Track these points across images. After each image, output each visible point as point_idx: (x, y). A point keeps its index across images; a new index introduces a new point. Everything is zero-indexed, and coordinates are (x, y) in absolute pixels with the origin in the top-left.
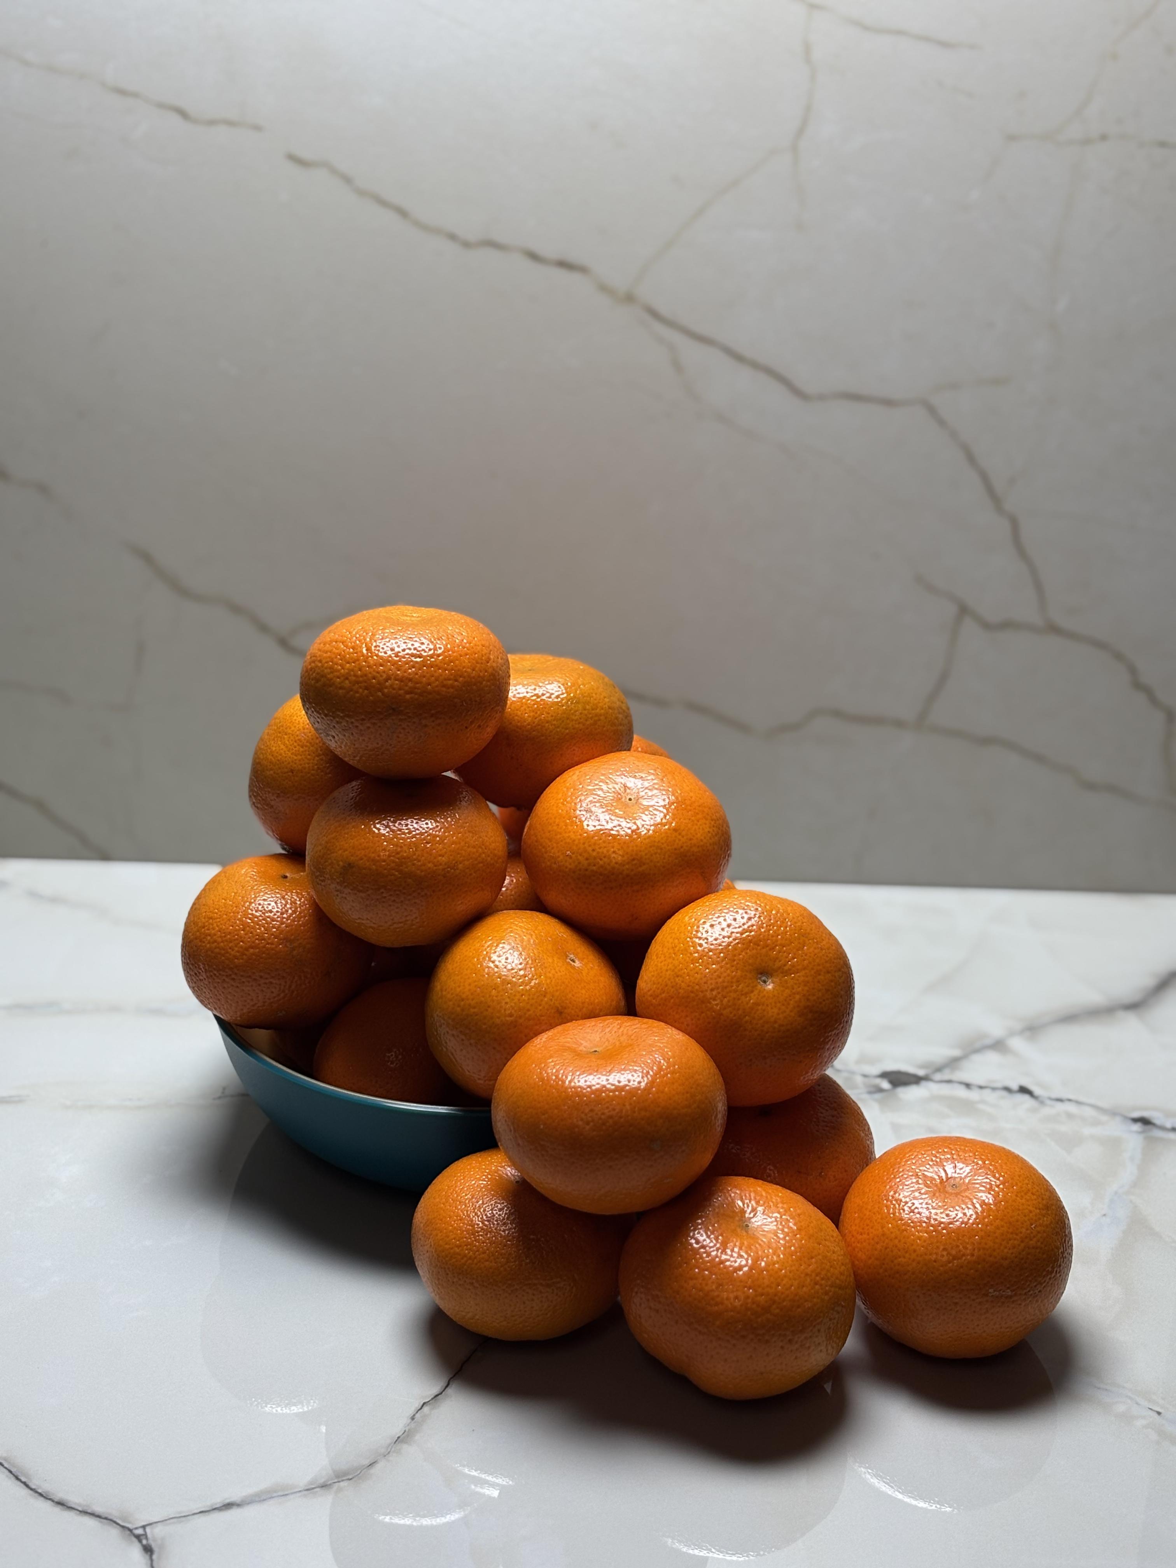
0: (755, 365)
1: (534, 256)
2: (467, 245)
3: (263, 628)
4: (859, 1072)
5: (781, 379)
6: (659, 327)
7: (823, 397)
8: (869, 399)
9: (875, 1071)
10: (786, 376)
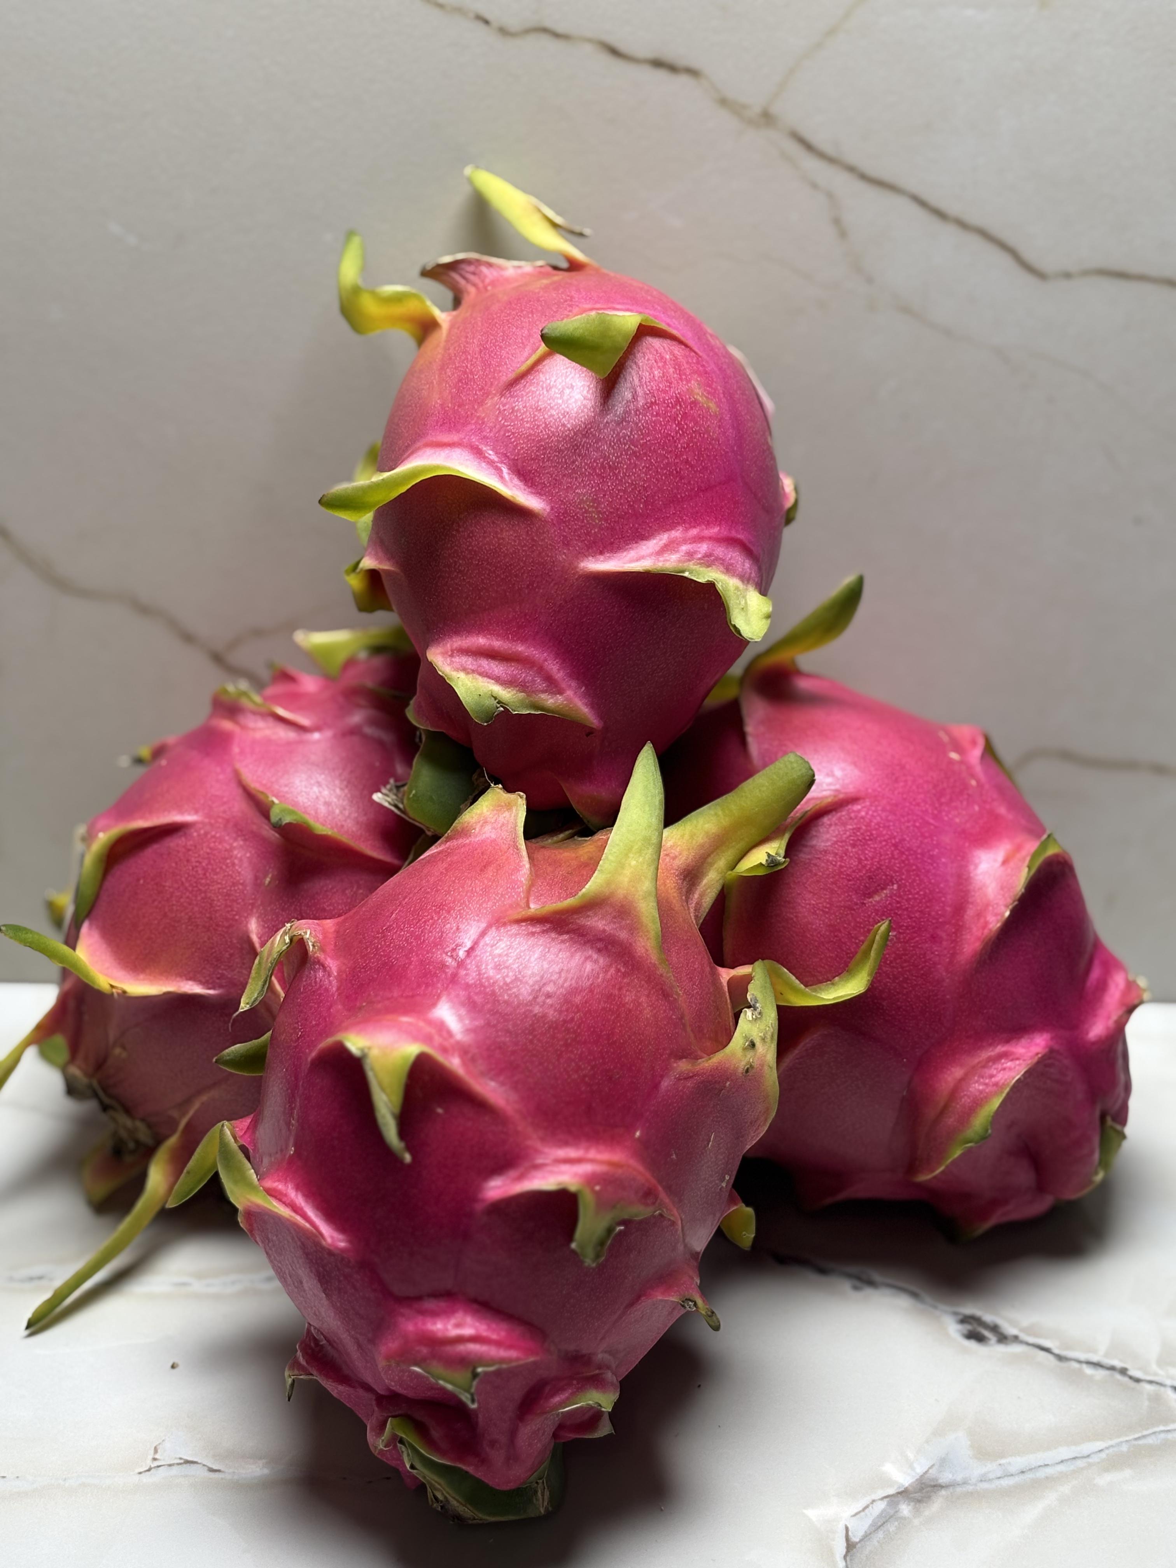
0: (962, 224)
1: (614, 52)
2: (504, 32)
3: (188, 637)
4: (1169, 1382)
5: (1003, 246)
6: (810, 163)
7: (1067, 275)
8: (1142, 278)
10: (1010, 244)
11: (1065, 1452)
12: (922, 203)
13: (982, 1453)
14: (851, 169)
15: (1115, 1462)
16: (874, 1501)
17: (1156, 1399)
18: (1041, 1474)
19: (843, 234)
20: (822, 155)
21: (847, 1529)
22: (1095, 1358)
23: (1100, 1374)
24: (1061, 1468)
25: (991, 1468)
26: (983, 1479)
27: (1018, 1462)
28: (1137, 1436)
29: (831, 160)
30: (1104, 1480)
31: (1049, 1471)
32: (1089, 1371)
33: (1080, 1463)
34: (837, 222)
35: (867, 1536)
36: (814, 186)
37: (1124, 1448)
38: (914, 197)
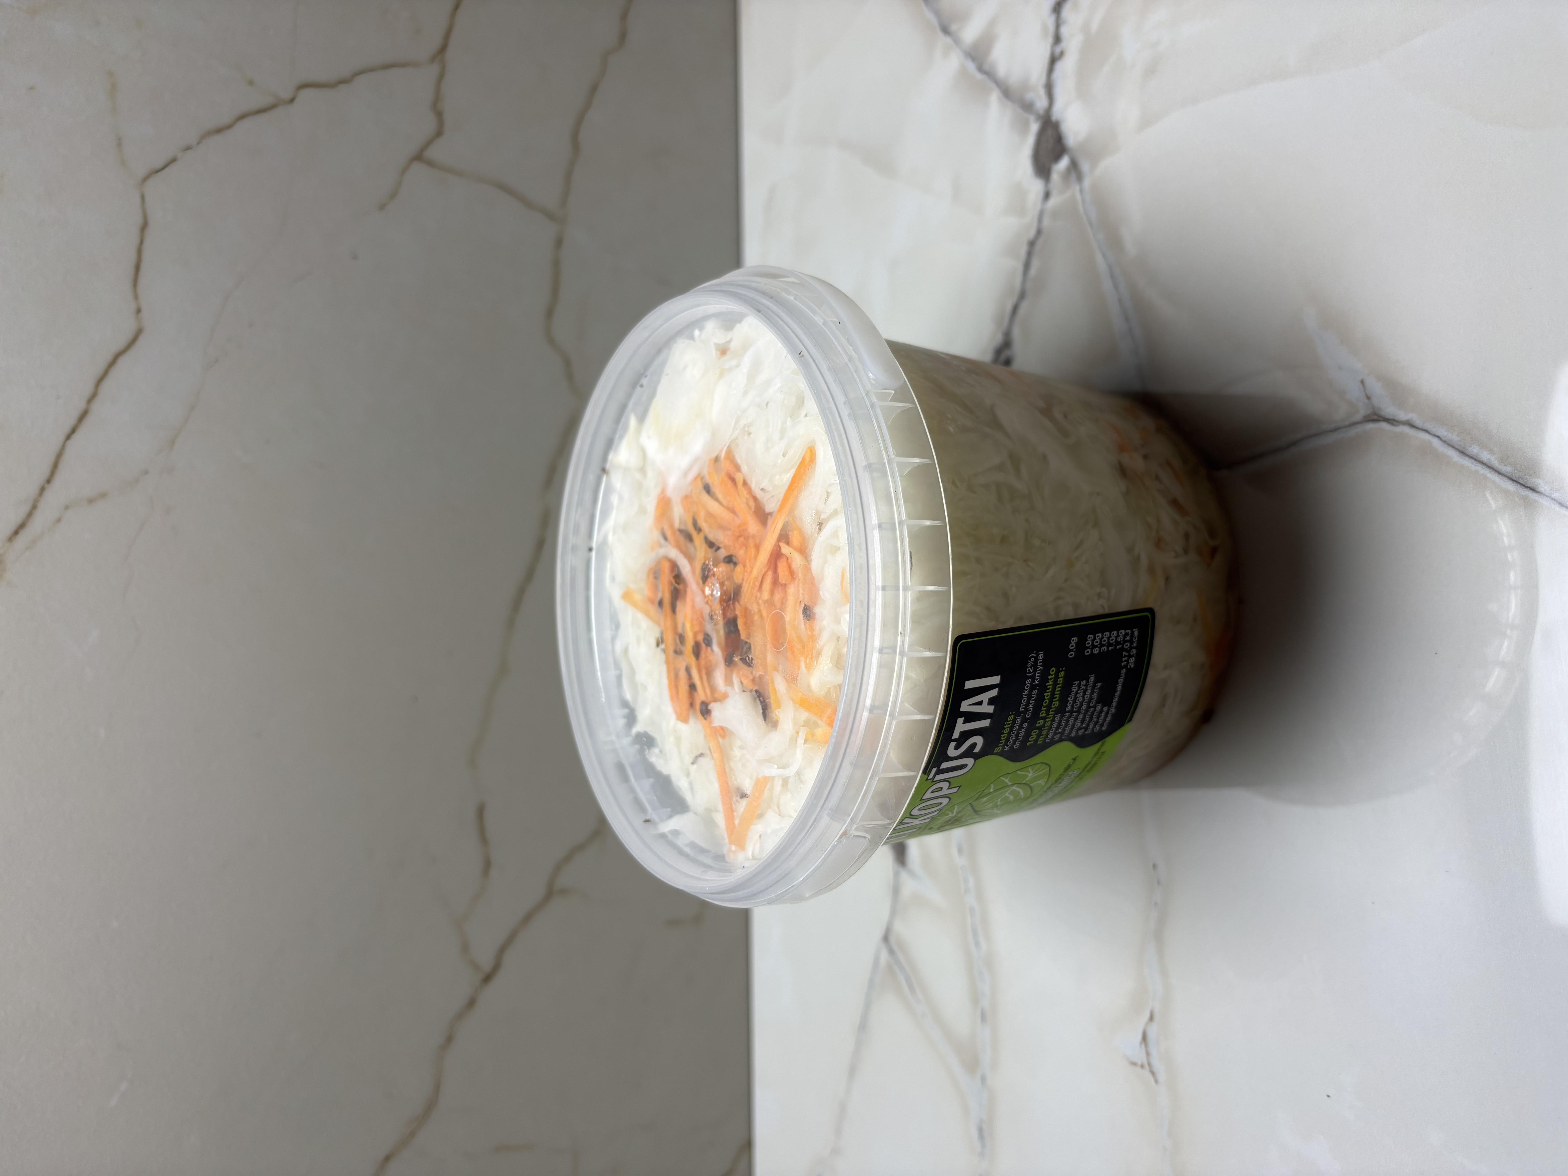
0: (92, 397)
3: (471, 1003)
4: (1039, 207)
5: (113, 362)
6: (38, 524)
7: (139, 311)
8: (139, 252)
9: (1036, 186)
10: (109, 357)
12: (73, 431)
14: (42, 490)
15: (1115, 243)
17: (1055, 214)
18: (1128, 303)
19: (103, 495)
20: (30, 515)
22: (1021, 267)
23: (1035, 261)
24: (1122, 288)
28: (1089, 227)
29: (34, 507)
30: (1130, 248)
32: (1033, 271)
33: (1117, 272)
34: (91, 501)
36: (59, 520)
37: (1101, 236)
38: (68, 437)
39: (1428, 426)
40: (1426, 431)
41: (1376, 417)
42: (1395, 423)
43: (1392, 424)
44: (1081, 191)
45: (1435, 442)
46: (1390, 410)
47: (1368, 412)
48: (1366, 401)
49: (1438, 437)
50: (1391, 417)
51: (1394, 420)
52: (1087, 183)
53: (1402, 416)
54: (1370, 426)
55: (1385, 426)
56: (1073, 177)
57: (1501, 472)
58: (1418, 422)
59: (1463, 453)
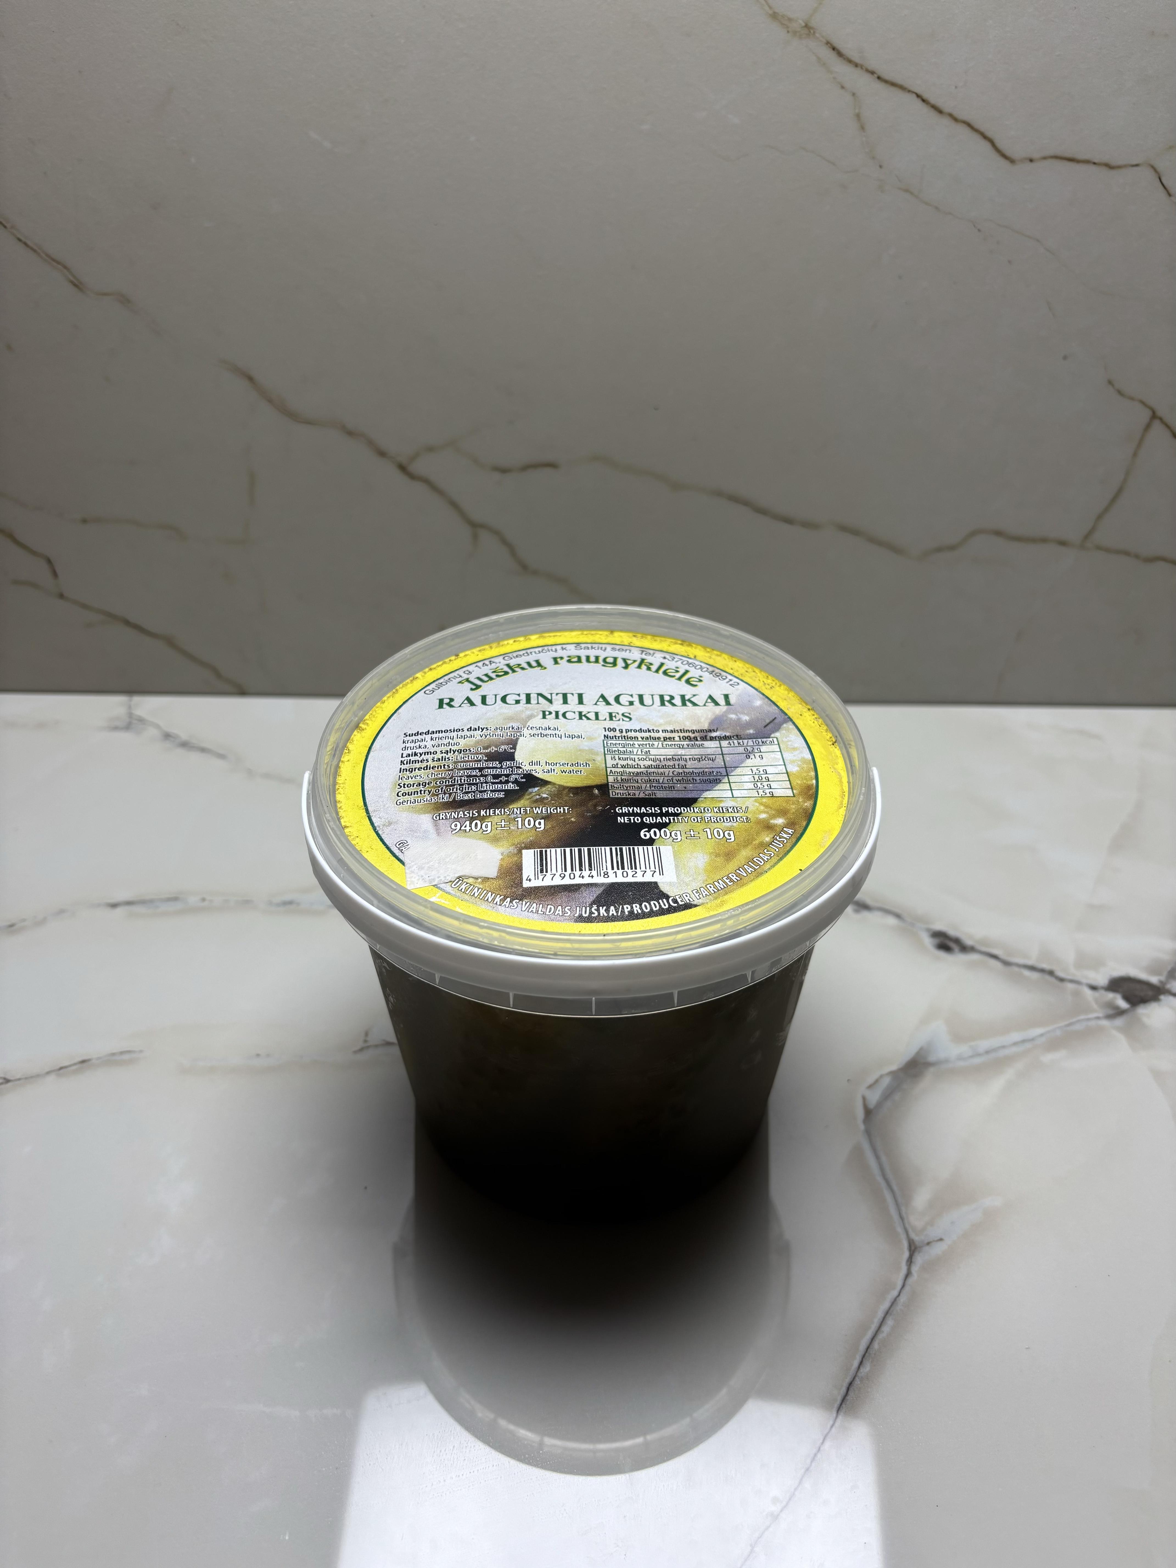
0: (954, 118)
3: (382, 454)
4: (1084, 981)
5: (985, 137)
6: (841, 69)
7: (1031, 160)
8: (1087, 162)
9: (1102, 980)
10: (989, 134)
11: (1016, 1036)
13: (958, 1038)
14: (873, 73)
15: (1054, 1044)
16: (881, 1076)
17: (1077, 994)
18: (1002, 1053)
19: (863, 128)
20: (850, 61)
21: (864, 1099)
22: (1030, 962)
23: (1035, 975)
24: (1015, 1049)
25: (964, 1049)
26: (960, 1058)
27: (984, 1044)
28: (1066, 1023)
29: (856, 65)
30: (1048, 1058)
31: (1007, 1052)
32: (1027, 973)
33: (1028, 1045)
34: (858, 116)
35: (879, 1105)
36: (843, 87)
37: (1058, 1033)
38: (918, 96)
39: (907, 1288)
40: (903, 1286)
41: (913, 1248)
42: (909, 1263)
43: (908, 1261)
44: (1098, 1018)
45: (895, 1293)
46: (919, 1259)
47: (917, 1243)
48: (926, 1242)
49: (899, 1295)
50: (913, 1260)
51: (911, 1262)
52: (1105, 1023)
53: (915, 1269)
54: (905, 1244)
55: (906, 1254)
56: (1111, 1012)
57: (874, 1340)
58: (910, 1281)
59: (887, 1313)
